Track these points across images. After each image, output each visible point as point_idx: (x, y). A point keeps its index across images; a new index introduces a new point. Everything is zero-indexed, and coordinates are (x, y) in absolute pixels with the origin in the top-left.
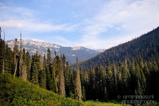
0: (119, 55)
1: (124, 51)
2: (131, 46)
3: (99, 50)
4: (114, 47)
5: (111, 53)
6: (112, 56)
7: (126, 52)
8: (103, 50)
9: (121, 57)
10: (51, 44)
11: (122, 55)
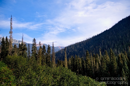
0: (78, 51)
1: (81, 48)
2: (86, 44)
3: (58, 47)
4: (72, 45)
5: (70, 49)
6: (72, 51)
7: (83, 48)
8: (61, 47)
9: (79, 52)
10: (16, 41)
11: (79, 51)
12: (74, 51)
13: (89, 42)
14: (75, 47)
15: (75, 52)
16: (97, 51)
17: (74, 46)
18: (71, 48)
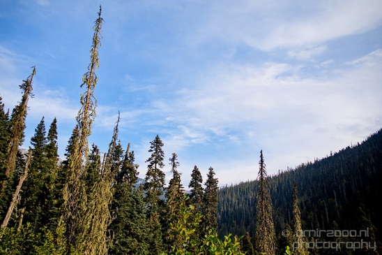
0: (250, 210)
12: (237, 207)
13: (288, 182)
14: (241, 196)
15: (240, 214)
16: (325, 217)
17: (236, 191)
18: (228, 199)
